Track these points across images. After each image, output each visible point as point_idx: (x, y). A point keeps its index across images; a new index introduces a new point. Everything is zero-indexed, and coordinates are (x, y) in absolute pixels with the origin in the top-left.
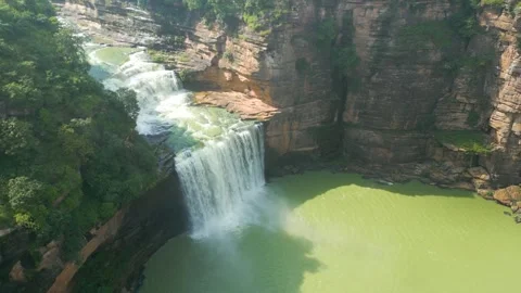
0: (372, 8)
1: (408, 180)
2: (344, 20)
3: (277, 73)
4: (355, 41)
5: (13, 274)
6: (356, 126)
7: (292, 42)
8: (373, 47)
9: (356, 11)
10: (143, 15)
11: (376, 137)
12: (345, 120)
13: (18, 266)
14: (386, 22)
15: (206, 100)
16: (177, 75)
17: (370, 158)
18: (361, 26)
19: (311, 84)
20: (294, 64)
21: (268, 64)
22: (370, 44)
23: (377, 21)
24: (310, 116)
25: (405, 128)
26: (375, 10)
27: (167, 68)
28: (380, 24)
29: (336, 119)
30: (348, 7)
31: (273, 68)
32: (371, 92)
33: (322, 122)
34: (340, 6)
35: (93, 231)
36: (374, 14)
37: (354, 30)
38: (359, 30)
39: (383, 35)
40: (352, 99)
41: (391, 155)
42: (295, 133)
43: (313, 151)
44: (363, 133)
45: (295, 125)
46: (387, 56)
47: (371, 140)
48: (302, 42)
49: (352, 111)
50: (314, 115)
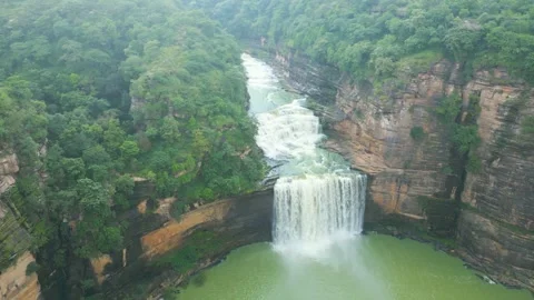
0: (501, 92)
1: (519, 288)
2: (471, 100)
3: (390, 134)
4: (478, 122)
5: (140, 207)
6: (472, 209)
7: (411, 110)
8: (497, 130)
9: (483, 92)
10: (312, 70)
11: (491, 228)
12: (463, 200)
13: (144, 204)
14: (514, 108)
15: (334, 146)
16: (320, 122)
17: (480, 248)
18: (488, 108)
19: (425, 153)
20: (409, 130)
21: (383, 125)
22: (495, 127)
23: (504, 106)
24: (422, 184)
25: (527, 227)
26: (504, 95)
27: (315, 115)
28: (507, 109)
29: (453, 196)
30: (477, 88)
31: (388, 130)
32: (492, 178)
33: (436, 195)
34: (469, 86)
35: (196, 205)
36: (502, 98)
37: (480, 110)
38: (484, 112)
39: (509, 121)
40: (471, 179)
41: (505, 253)
42: (403, 197)
43: (422, 221)
44: (478, 219)
45: (404, 188)
46: (511, 144)
47: (485, 228)
48: (422, 112)
49: (469, 192)
50: (427, 185)
